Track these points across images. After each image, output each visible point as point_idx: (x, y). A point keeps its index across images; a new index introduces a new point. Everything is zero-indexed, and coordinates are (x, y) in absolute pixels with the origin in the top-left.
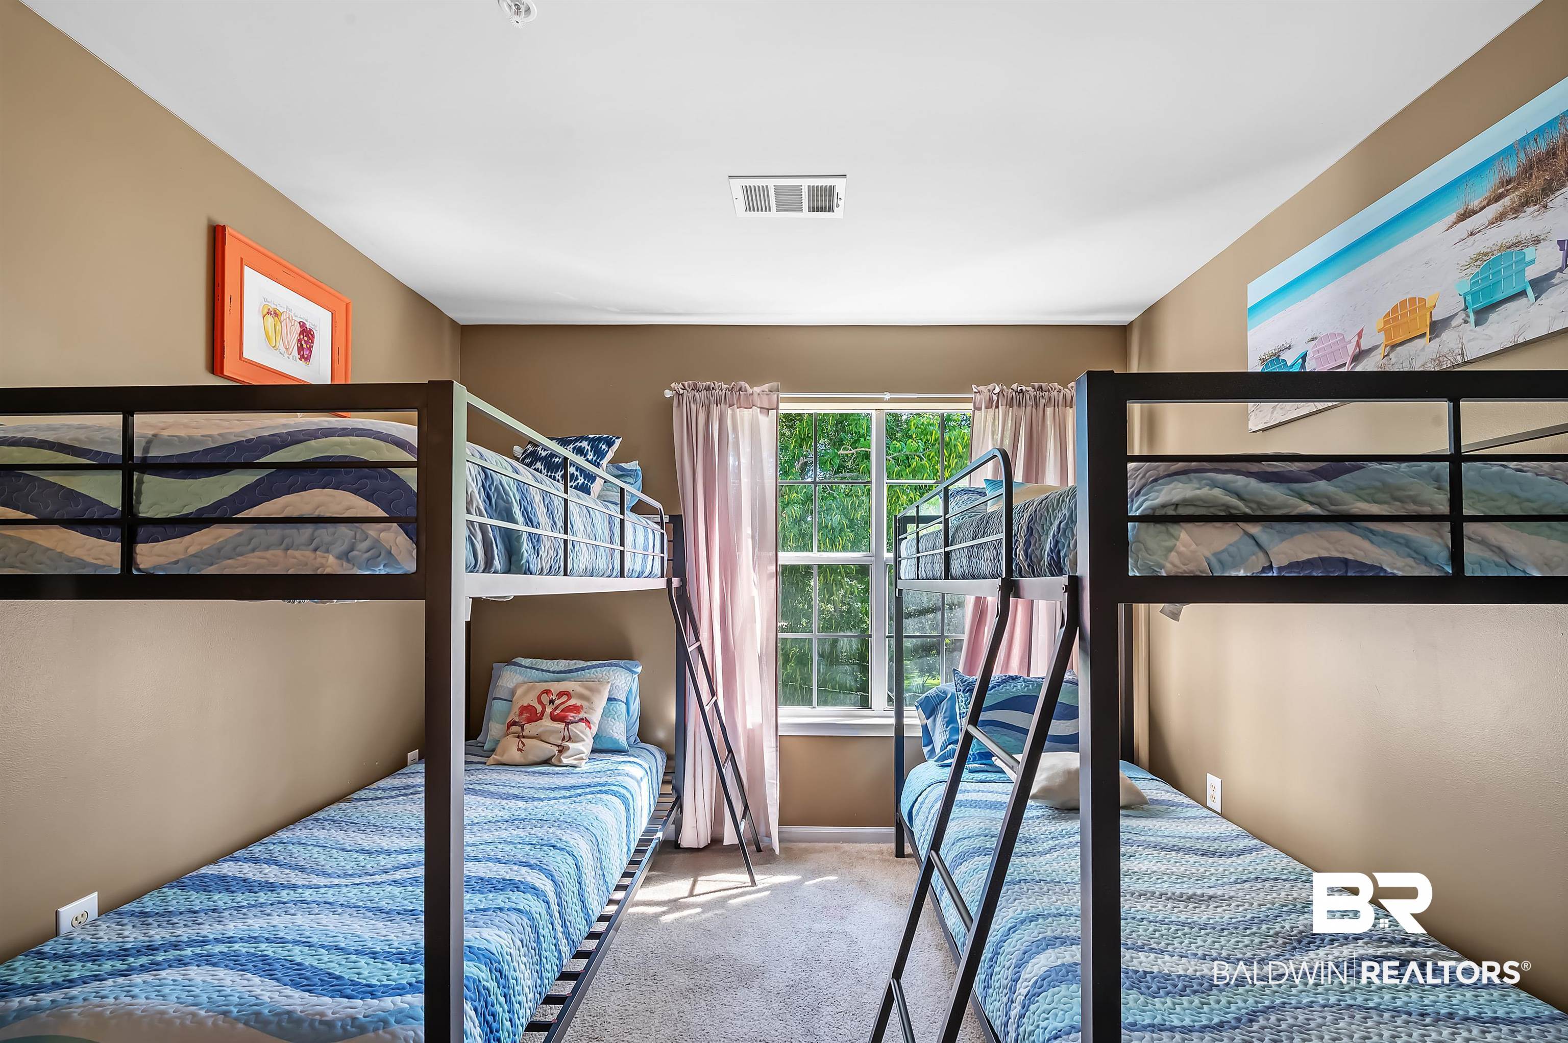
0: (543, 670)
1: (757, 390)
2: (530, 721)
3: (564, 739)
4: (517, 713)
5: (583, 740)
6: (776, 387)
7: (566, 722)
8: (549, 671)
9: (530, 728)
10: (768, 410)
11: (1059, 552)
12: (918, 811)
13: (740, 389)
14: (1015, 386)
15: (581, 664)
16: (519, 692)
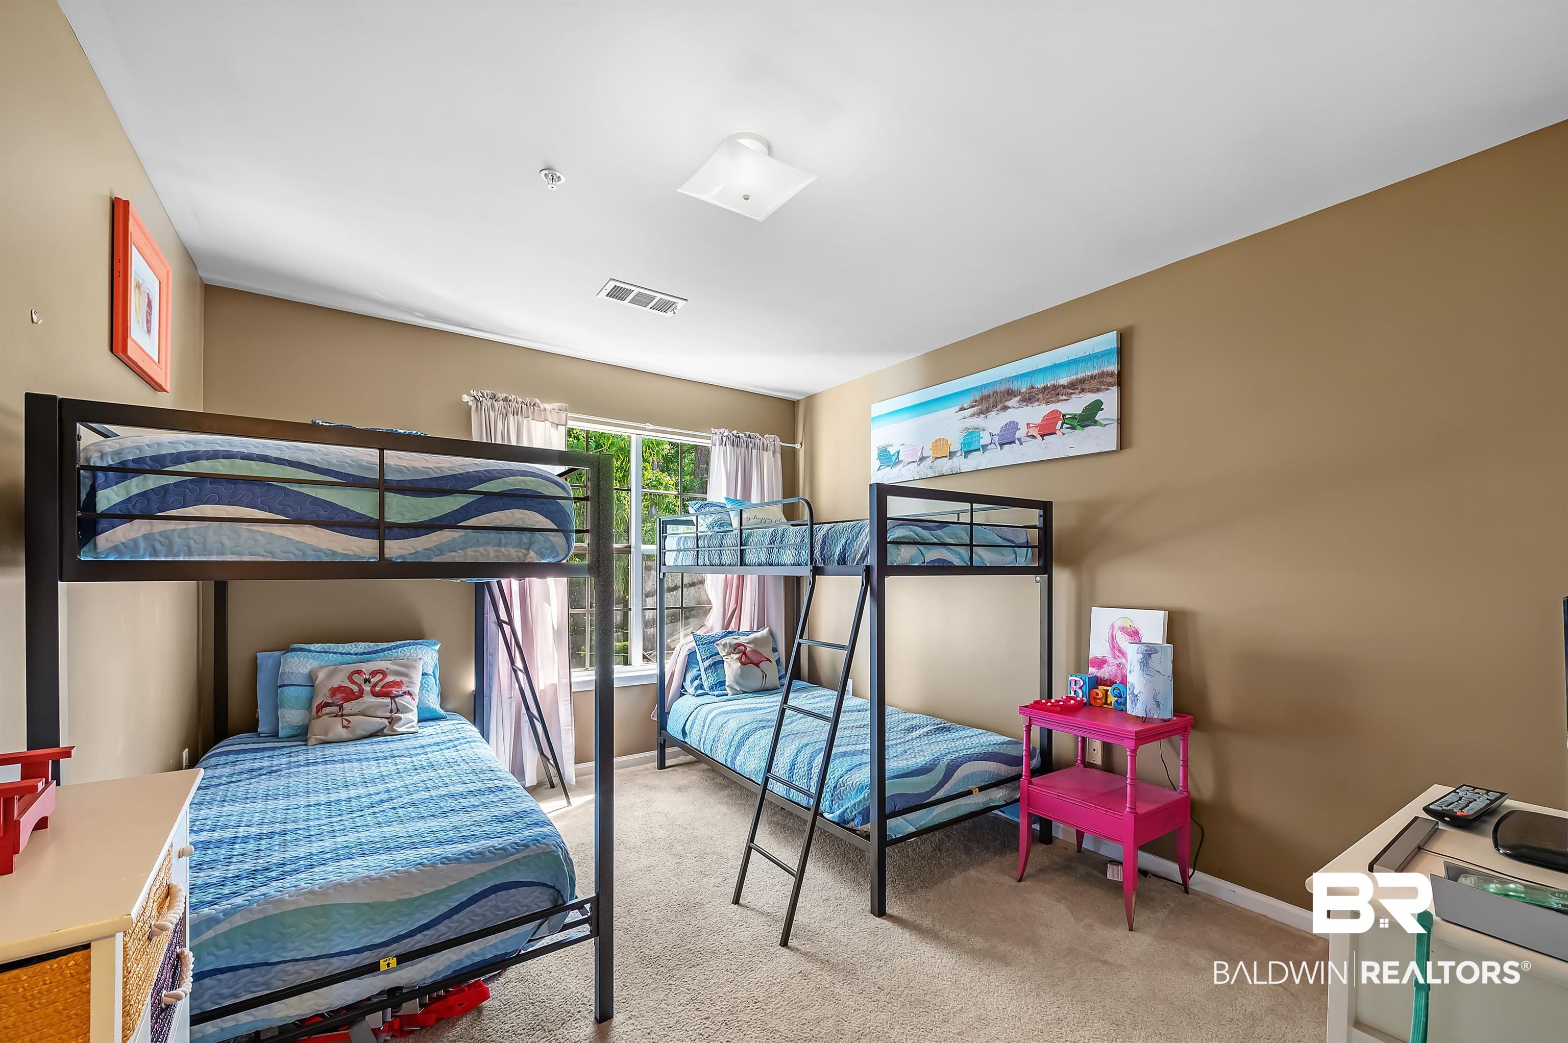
0: (341, 653)
1: (548, 406)
2: (347, 700)
3: (391, 711)
4: (328, 695)
5: (412, 711)
6: (564, 408)
7: (391, 697)
8: (350, 654)
9: (348, 707)
10: (558, 425)
12: (692, 727)
13: (534, 405)
14: (735, 432)
15: (385, 645)
16: (321, 675)
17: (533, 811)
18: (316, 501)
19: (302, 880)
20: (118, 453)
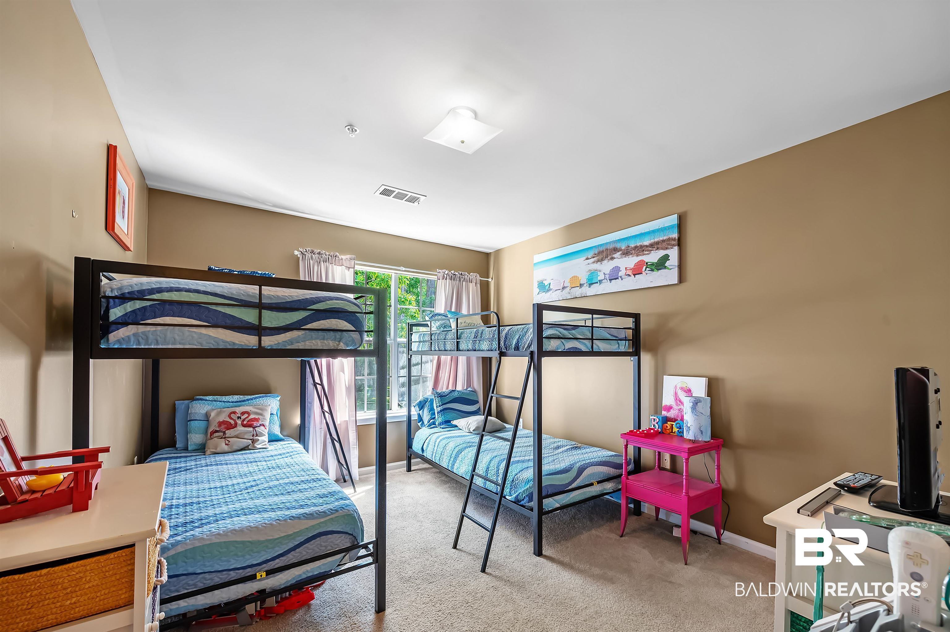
0: (224, 402)
1: (344, 257)
2: (228, 429)
3: (253, 436)
4: (217, 426)
5: (265, 435)
6: (353, 258)
7: (253, 427)
8: (229, 402)
9: (229, 433)
10: (349, 268)
11: (518, 344)
13: (336, 256)
15: (249, 397)
16: (213, 414)
17: (339, 492)
18: (225, 314)
19: (213, 528)
20: (120, 289)
